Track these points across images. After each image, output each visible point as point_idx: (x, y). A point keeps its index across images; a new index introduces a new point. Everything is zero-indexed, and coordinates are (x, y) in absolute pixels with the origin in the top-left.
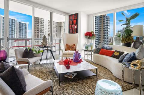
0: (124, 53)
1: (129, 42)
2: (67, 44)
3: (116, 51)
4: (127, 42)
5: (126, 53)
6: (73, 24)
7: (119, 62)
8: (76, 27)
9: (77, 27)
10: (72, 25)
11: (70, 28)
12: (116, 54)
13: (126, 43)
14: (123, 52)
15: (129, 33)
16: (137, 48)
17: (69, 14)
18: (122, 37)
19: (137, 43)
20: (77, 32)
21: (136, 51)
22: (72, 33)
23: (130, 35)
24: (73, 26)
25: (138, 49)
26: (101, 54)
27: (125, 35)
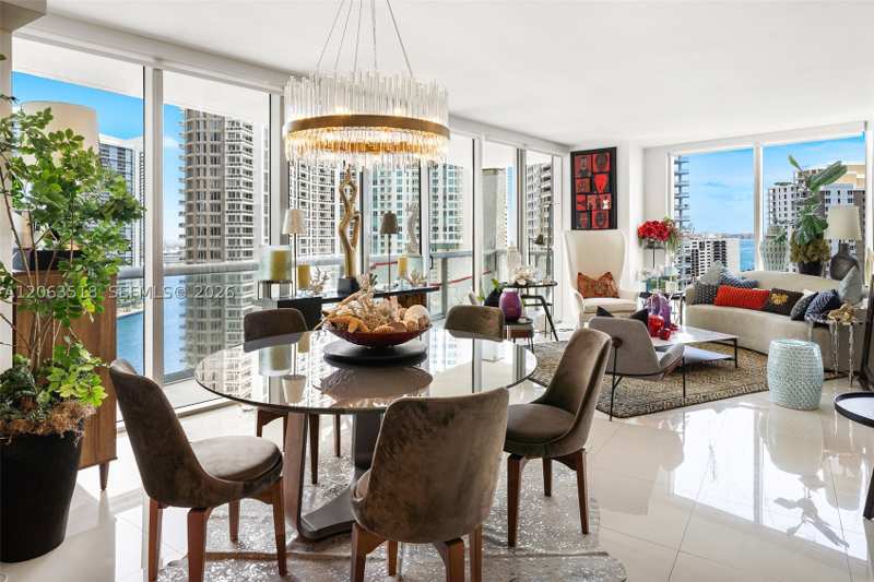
0: (802, 295)
1: (816, 259)
2: (580, 274)
3: (776, 291)
4: (808, 259)
5: (807, 293)
6: (592, 189)
7: (794, 319)
8: (605, 202)
9: (614, 204)
10: (589, 197)
11: (580, 207)
12: (777, 300)
13: (806, 262)
14: (799, 291)
15: (815, 232)
16: (841, 279)
17: (574, 146)
18: (793, 243)
19: (842, 260)
20: (613, 225)
21: (841, 287)
22: (590, 228)
23: (820, 236)
24: (592, 200)
25: (845, 279)
26: (721, 304)
27: (802, 236)
